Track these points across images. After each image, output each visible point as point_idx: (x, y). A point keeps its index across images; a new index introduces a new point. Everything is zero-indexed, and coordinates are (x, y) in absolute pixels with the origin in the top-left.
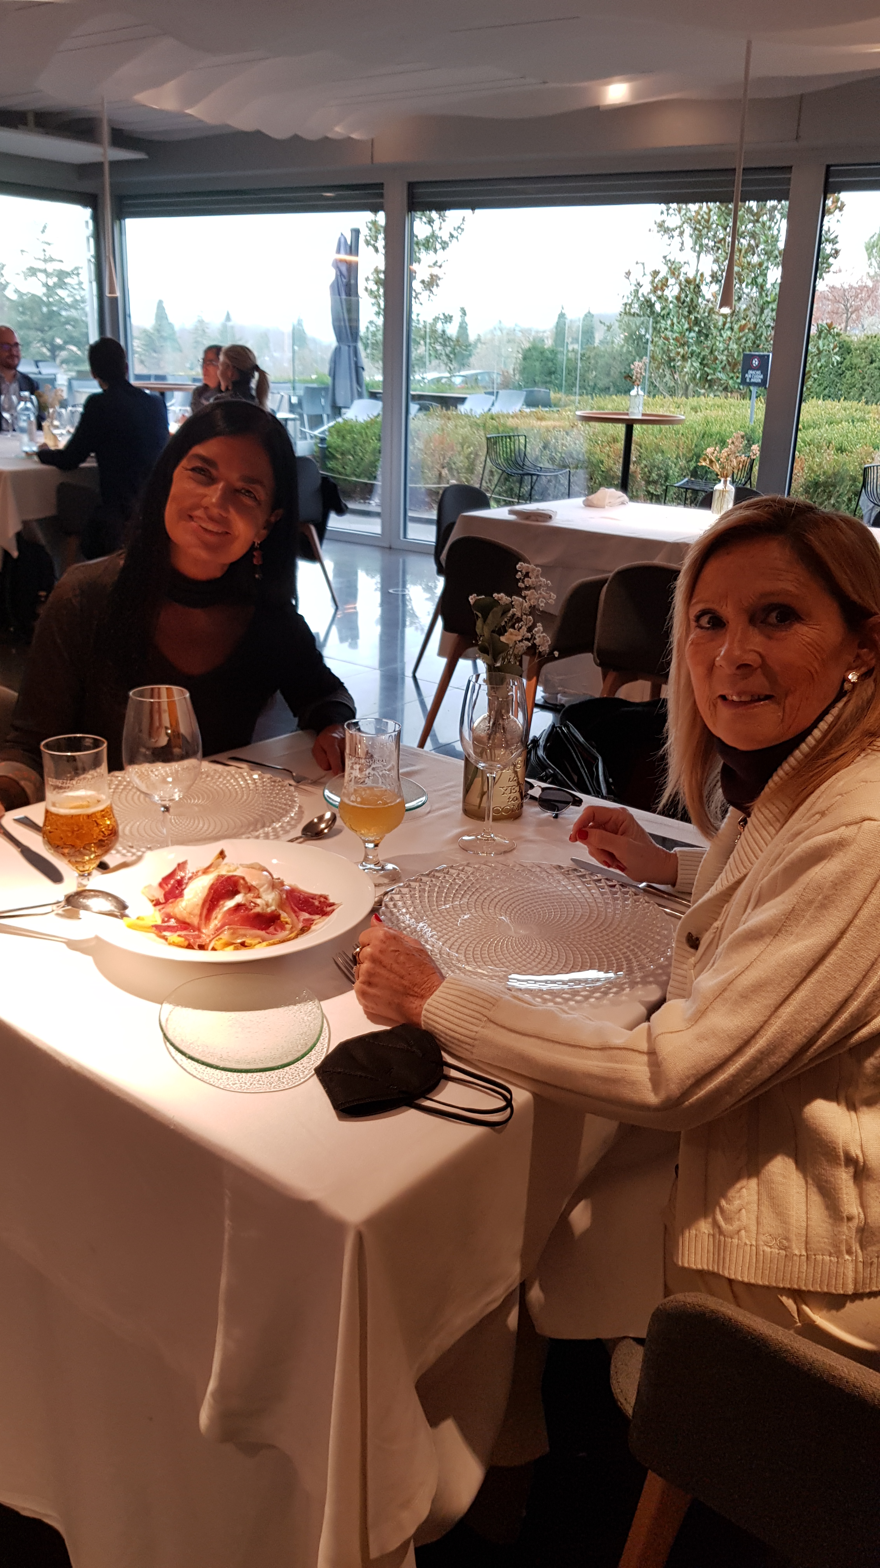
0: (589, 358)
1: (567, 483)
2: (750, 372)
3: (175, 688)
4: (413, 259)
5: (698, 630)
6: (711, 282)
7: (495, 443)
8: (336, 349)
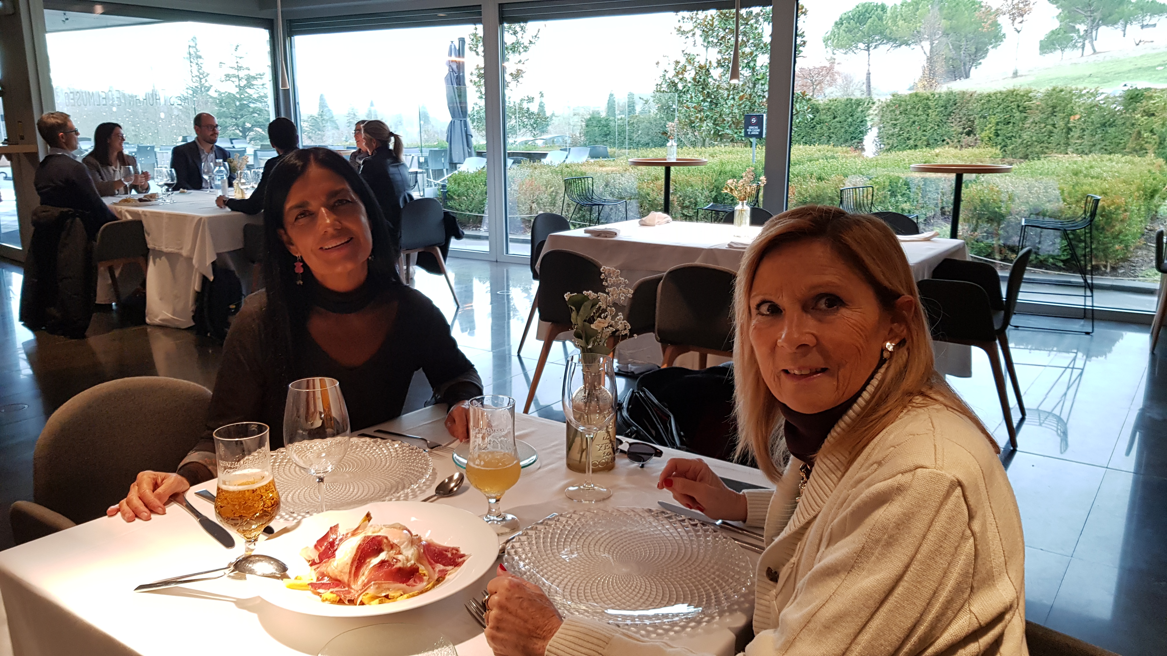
0: (633, 123)
1: (624, 210)
2: (750, 127)
3: (327, 380)
4: (504, 59)
5: (760, 317)
6: (717, 67)
7: (570, 184)
8: (451, 122)
